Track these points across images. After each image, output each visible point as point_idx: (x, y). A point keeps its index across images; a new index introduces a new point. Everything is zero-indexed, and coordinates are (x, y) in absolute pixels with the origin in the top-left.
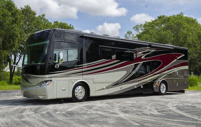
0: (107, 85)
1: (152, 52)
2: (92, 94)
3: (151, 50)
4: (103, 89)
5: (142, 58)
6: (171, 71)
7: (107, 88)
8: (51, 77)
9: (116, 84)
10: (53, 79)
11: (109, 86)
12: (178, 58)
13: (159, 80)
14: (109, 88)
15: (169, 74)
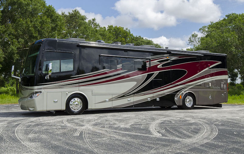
0: (111, 97)
1: (171, 60)
2: (91, 106)
3: (172, 58)
4: (105, 101)
5: (158, 67)
6: (200, 82)
7: (111, 100)
8: (41, 89)
9: (123, 96)
10: (42, 90)
11: (112, 98)
12: (211, 67)
13: (183, 92)
14: (112, 100)
15: (197, 85)
